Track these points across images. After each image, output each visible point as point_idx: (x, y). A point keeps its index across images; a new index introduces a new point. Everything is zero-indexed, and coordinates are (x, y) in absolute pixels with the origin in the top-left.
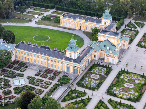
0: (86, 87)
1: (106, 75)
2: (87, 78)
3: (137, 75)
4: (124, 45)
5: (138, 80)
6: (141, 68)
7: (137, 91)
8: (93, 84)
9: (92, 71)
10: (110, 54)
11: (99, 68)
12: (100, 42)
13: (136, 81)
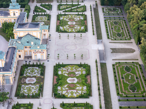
0: (29, 97)
1: (42, 75)
2: (23, 86)
3: (73, 65)
4: (45, 35)
5: (78, 71)
6: (75, 57)
7: (84, 85)
8: (33, 90)
9: (25, 75)
10: (37, 50)
11: (30, 69)
12: (20, 38)
13: (77, 73)
